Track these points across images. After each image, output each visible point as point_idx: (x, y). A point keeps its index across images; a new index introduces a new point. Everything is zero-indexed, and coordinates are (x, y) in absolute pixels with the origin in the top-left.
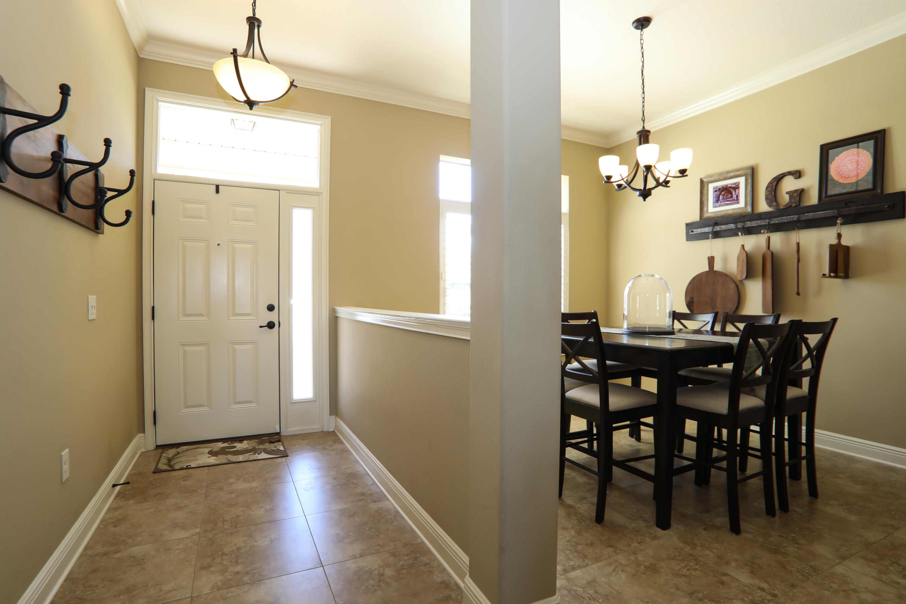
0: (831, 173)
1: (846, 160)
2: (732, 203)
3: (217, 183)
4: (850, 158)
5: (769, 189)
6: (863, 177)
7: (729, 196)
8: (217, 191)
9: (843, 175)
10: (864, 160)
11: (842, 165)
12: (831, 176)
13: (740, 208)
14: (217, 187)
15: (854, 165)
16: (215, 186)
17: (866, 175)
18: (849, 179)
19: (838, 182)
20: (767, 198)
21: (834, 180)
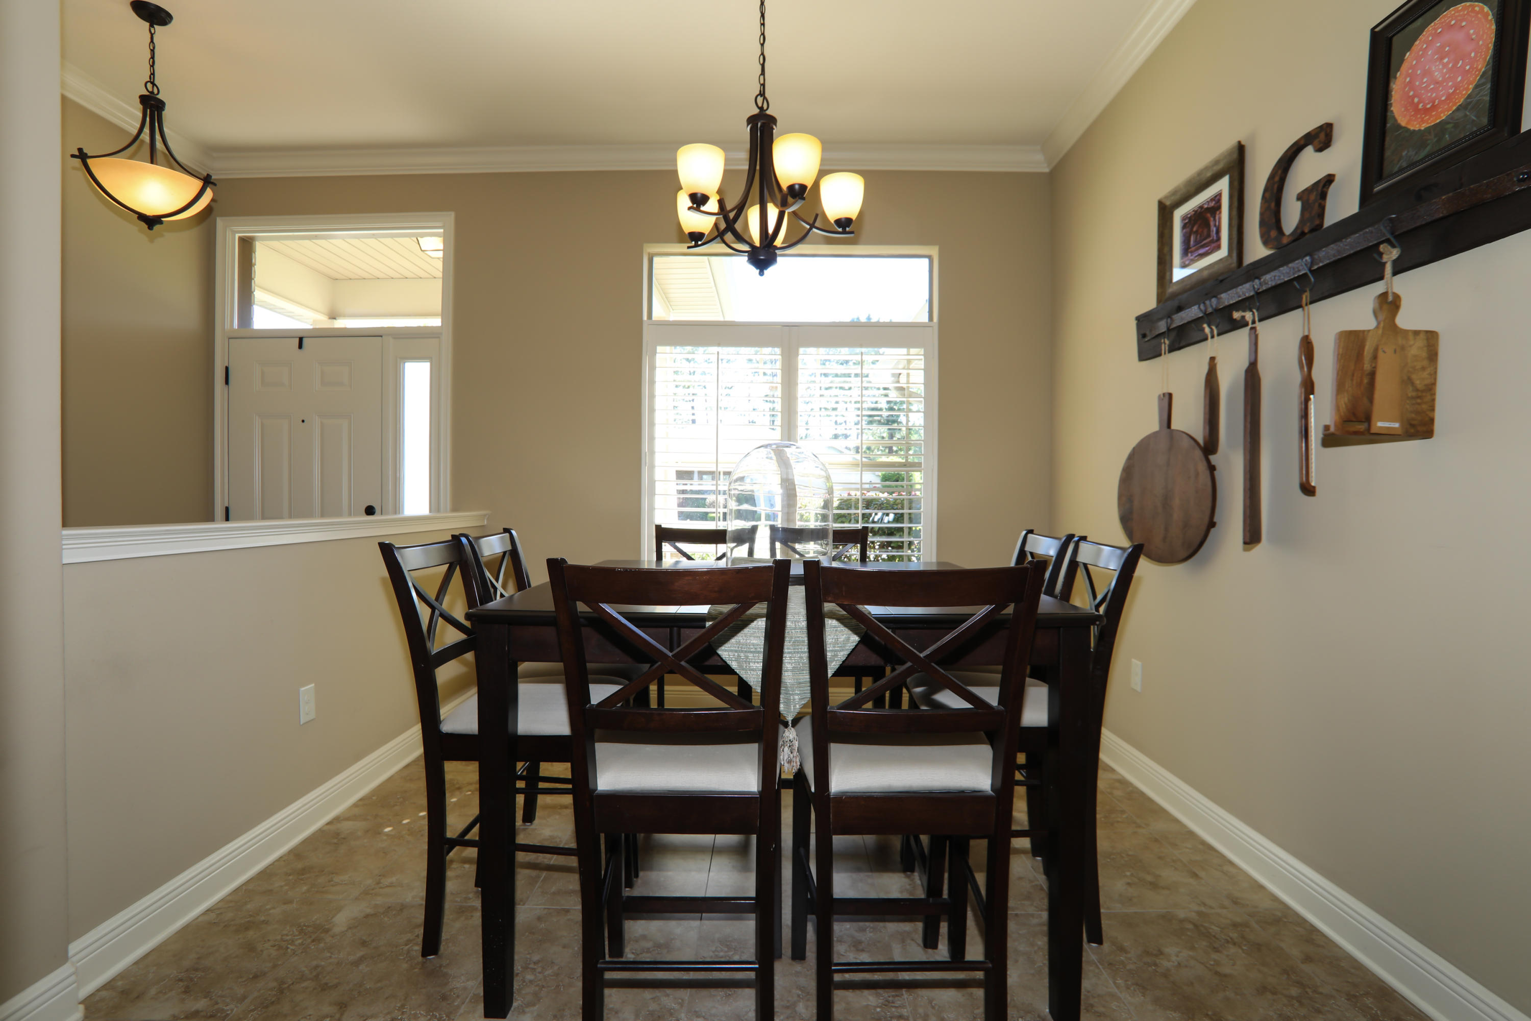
0: (1392, 109)
1: (1430, 53)
2: (1209, 250)
3: (301, 335)
4: (1438, 45)
5: (1267, 195)
6: (1469, 96)
7: (1205, 232)
8: (300, 346)
9: (1420, 106)
10: (1474, 36)
11: (1419, 72)
12: (1394, 117)
13: (1221, 260)
14: (301, 340)
15: (1448, 63)
16: (298, 339)
17: (1476, 87)
18: (1434, 113)
19: (1407, 130)
20: (1262, 223)
21: (1399, 127)
